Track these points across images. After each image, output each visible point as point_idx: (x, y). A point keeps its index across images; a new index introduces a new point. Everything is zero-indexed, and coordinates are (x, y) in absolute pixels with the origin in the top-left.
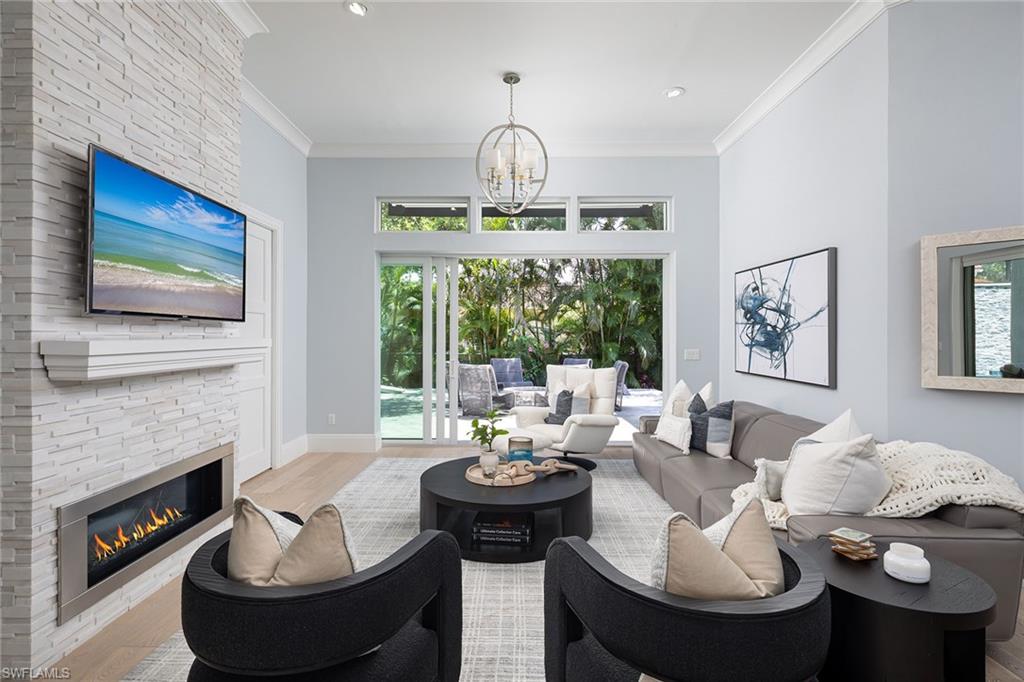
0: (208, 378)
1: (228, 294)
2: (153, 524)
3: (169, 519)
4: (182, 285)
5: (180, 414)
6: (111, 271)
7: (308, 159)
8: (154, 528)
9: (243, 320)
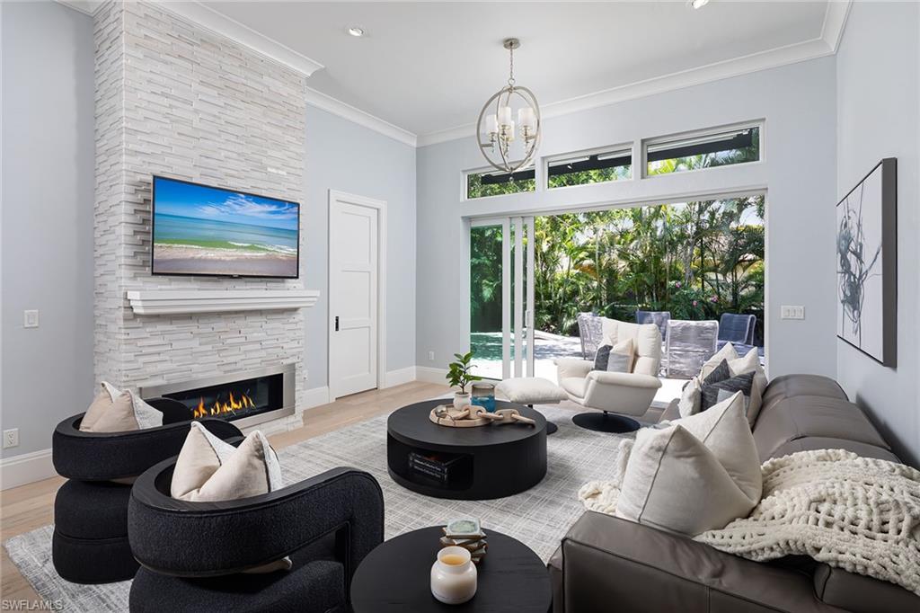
0: (269, 317)
1: (281, 260)
2: (229, 405)
3: (243, 405)
4: (232, 256)
5: (243, 340)
6: (169, 250)
7: (417, 148)
8: (229, 409)
9: (297, 277)
